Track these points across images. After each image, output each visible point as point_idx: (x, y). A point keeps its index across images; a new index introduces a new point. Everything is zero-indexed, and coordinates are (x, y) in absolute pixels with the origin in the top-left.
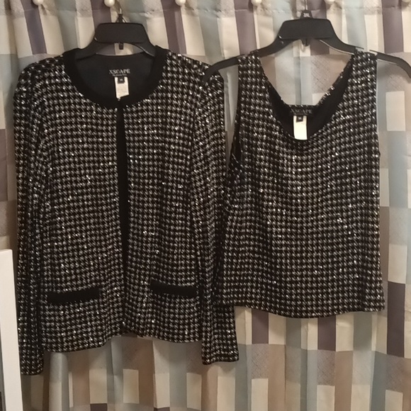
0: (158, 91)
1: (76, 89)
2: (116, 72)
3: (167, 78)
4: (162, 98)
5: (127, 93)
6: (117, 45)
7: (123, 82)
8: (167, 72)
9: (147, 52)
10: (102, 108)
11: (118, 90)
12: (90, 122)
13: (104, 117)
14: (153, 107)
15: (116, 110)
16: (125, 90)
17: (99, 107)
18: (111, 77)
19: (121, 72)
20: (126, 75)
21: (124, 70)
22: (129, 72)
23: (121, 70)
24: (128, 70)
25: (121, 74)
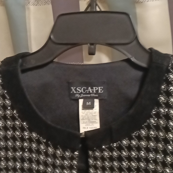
1: (16, 115)
5: (97, 126)
6: (85, 48)
7: (92, 107)
9: (133, 59)
10: (55, 148)
11: (83, 119)
12: (35, 168)
13: (57, 163)
14: (139, 153)
15: (76, 153)
16: (94, 120)
17: (50, 146)
18: (73, 98)
19: (89, 91)
20: (97, 95)
21: (94, 88)
22: (101, 91)
23: (89, 88)
24: (101, 88)
25: (89, 93)
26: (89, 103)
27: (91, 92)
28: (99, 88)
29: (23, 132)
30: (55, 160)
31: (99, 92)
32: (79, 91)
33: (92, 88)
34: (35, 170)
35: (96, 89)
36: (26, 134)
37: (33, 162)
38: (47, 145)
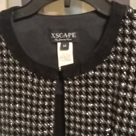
0: (109, 62)
1: (10, 54)
2: (59, 35)
3: (123, 44)
4: (115, 71)
5: (71, 62)
7: (67, 48)
8: (124, 35)
10: (39, 79)
11: (61, 58)
12: (24, 94)
13: (40, 89)
14: (101, 81)
15: (55, 82)
16: (69, 59)
17: (35, 77)
18: (53, 42)
19: (65, 37)
20: (71, 40)
21: (69, 34)
22: (74, 36)
23: (65, 34)
24: (74, 34)
25: (65, 38)
26: (65, 46)
27: (67, 37)
28: (73, 33)
29: (15, 67)
30: (39, 87)
31: (73, 37)
32: (57, 37)
33: (67, 34)
34: (24, 95)
35: (70, 34)
36: (17, 68)
37: (22, 89)
38: (33, 76)
